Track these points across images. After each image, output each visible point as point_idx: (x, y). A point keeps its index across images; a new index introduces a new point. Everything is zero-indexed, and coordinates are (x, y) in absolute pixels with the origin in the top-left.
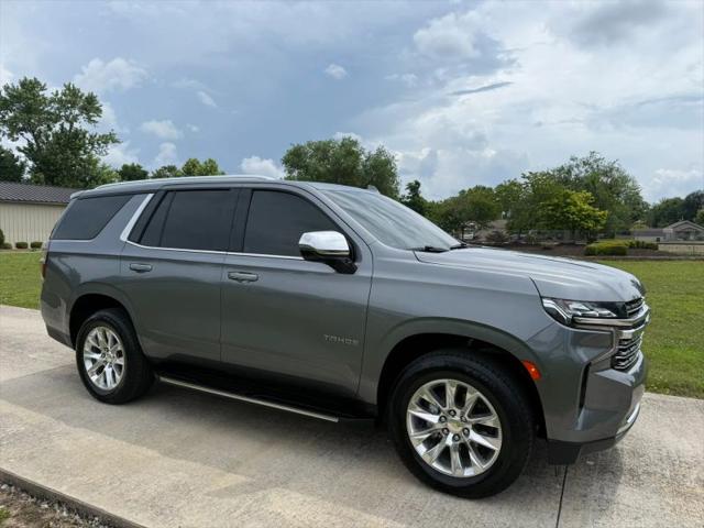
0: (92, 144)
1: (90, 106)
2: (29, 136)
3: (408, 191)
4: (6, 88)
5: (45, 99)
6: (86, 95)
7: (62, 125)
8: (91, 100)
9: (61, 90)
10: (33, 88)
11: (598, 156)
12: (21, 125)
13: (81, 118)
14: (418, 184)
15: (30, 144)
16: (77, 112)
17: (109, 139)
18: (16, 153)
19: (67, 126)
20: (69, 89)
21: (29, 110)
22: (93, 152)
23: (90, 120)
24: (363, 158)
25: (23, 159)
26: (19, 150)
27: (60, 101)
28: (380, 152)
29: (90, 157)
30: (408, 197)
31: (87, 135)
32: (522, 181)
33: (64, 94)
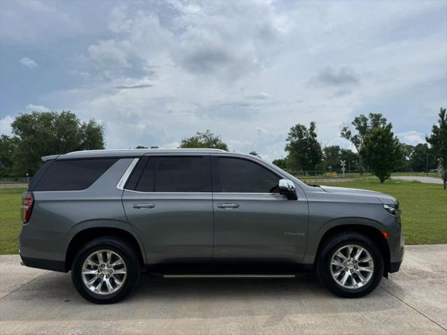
11: (211, 133)
24: (79, 126)
28: (92, 123)
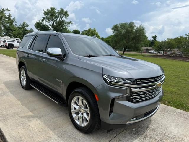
0: (66, 24)
1: (66, 14)
2: (52, 22)
3: (153, 38)
4: (47, 10)
5: (56, 12)
6: (65, 11)
7: (59, 19)
8: (66, 12)
9: (59, 10)
10: (53, 10)
12: (50, 19)
13: (64, 17)
14: (156, 36)
15: (52, 24)
16: (63, 16)
17: (70, 23)
18: (49, 26)
19: (60, 19)
20: (61, 9)
21: (52, 15)
22: (66, 26)
23: (66, 17)
24: (135, 28)
25: (50, 28)
26: (50, 25)
27: (59, 13)
28: (141, 26)
29: (65, 27)
30: (152, 40)
31: (65, 22)
32: (185, 36)
33: (60, 11)
